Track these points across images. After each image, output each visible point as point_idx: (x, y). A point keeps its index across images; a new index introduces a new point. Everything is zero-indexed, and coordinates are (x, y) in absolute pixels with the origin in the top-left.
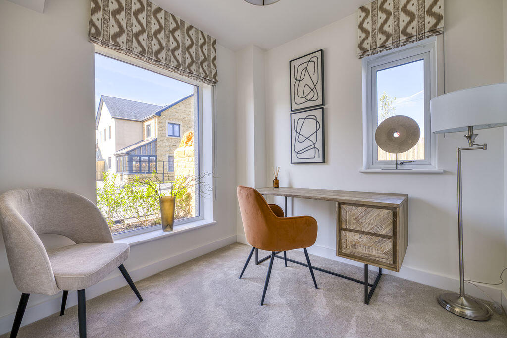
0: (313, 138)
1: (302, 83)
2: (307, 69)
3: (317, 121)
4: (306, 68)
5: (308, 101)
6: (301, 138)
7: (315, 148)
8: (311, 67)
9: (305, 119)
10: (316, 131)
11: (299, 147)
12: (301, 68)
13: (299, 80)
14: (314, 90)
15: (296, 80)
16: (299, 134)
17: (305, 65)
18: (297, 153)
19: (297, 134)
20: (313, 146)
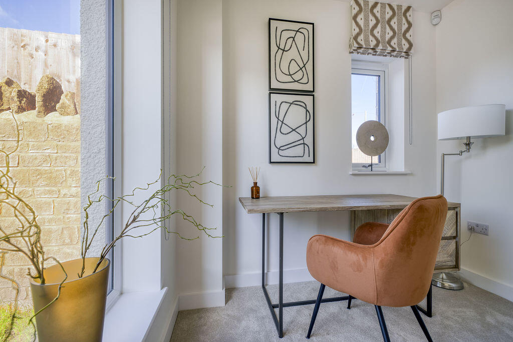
0: (302, 130)
1: (288, 56)
2: (294, 40)
3: (307, 111)
4: (294, 38)
5: (295, 81)
6: (285, 129)
7: (304, 144)
8: (299, 38)
9: (291, 104)
10: (306, 123)
11: (281, 140)
12: (286, 35)
13: (284, 50)
14: (303, 69)
15: (279, 48)
16: (282, 122)
17: (292, 34)
18: (279, 149)
19: (280, 123)
20: (302, 142)
